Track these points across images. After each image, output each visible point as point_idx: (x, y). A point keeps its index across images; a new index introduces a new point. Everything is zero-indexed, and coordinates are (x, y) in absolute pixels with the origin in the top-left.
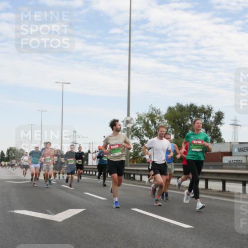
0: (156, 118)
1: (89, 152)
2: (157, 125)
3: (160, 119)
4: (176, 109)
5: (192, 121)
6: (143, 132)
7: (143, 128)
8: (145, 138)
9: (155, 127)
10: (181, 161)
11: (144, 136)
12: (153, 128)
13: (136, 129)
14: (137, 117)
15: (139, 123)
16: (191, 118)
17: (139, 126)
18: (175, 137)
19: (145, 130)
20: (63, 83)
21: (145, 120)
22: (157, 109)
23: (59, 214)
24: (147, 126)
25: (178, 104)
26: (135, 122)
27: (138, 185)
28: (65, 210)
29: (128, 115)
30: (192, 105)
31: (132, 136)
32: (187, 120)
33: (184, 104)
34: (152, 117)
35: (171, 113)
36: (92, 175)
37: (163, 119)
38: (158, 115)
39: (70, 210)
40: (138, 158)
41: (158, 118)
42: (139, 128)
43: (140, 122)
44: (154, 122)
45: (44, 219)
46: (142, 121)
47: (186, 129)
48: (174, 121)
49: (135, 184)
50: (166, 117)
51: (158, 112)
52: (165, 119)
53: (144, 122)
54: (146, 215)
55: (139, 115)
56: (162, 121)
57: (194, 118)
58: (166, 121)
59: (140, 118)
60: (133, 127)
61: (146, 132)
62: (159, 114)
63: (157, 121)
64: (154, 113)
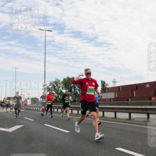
1: (28, 99)
3: (60, 84)
4: (67, 79)
7: (52, 87)
8: (53, 92)
9: (58, 87)
13: (49, 88)
14: (49, 83)
17: (50, 87)
20: (16, 68)
23: (11, 128)
24: (54, 87)
25: (68, 77)
26: (49, 85)
28: (14, 126)
29: (45, 82)
30: (73, 77)
31: (48, 91)
33: (70, 77)
34: (56, 83)
35: (65, 81)
36: (29, 109)
37: (61, 83)
39: (16, 126)
41: (59, 83)
44: (57, 85)
45: (3, 131)
47: (71, 88)
48: (66, 85)
50: (63, 83)
51: (59, 80)
52: (62, 83)
53: (53, 85)
58: (62, 85)
59: (51, 83)
60: (48, 87)
61: (53, 89)
62: (59, 81)
64: (57, 81)
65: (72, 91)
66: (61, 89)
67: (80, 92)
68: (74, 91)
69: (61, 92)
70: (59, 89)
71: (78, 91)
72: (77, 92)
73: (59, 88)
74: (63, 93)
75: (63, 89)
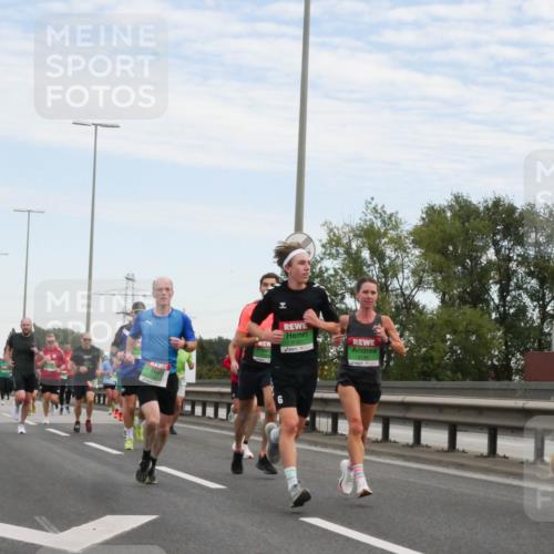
0: (383, 241)
2: (387, 262)
3: (398, 244)
4: (449, 214)
5: (498, 252)
6: (344, 284)
7: (344, 270)
9: (384, 271)
10: (459, 375)
11: (347, 296)
12: (374, 271)
13: (321, 272)
14: (325, 241)
15: (331, 255)
16: (496, 243)
17: (331, 265)
18: (443, 301)
19: (349, 277)
20: (96, 125)
21: (350, 247)
22: (388, 213)
24: (355, 266)
25: (457, 198)
26: (320, 250)
27: (325, 445)
28: (93, 519)
29: (299, 227)
30: (497, 203)
32: (484, 249)
33: (476, 200)
34: (369, 235)
35: (433, 227)
37: (408, 243)
38: (392, 233)
39: (109, 519)
40: (325, 363)
41: (392, 241)
42: (332, 272)
43: (334, 251)
44: (378, 254)
45: (27, 544)
46: (341, 250)
47: (479, 277)
48: (443, 252)
49: (316, 444)
50: (419, 237)
51: (391, 221)
52: (416, 243)
53: (348, 252)
54: (348, 539)
55: (331, 230)
56: (405, 251)
57: (505, 243)
58: (417, 252)
59: (334, 241)
61: (352, 284)
62: (396, 227)
63: (389, 252)
64: (378, 223)
65: (487, 302)
66: (403, 281)
67: (543, 307)
68: (502, 297)
69: (409, 305)
70: (395, 284)
71: (526, 300)
72: (522, 310)
73: (395, 275)
74: (421, 312)
75: (419, 284)
